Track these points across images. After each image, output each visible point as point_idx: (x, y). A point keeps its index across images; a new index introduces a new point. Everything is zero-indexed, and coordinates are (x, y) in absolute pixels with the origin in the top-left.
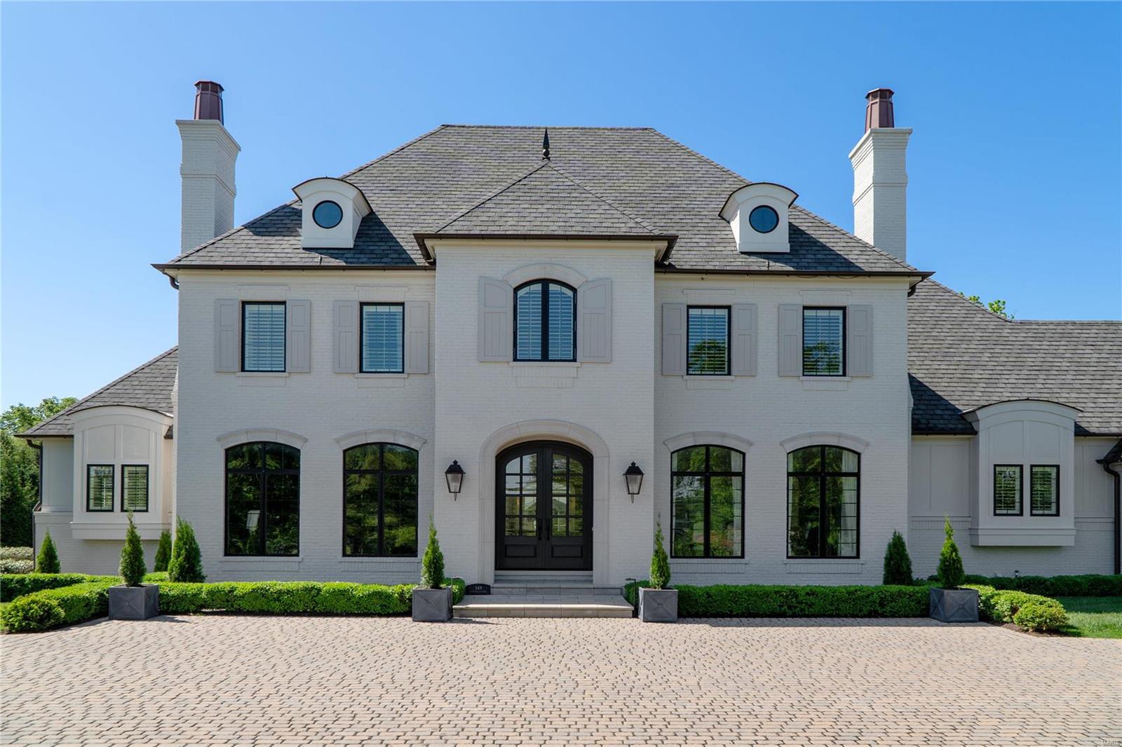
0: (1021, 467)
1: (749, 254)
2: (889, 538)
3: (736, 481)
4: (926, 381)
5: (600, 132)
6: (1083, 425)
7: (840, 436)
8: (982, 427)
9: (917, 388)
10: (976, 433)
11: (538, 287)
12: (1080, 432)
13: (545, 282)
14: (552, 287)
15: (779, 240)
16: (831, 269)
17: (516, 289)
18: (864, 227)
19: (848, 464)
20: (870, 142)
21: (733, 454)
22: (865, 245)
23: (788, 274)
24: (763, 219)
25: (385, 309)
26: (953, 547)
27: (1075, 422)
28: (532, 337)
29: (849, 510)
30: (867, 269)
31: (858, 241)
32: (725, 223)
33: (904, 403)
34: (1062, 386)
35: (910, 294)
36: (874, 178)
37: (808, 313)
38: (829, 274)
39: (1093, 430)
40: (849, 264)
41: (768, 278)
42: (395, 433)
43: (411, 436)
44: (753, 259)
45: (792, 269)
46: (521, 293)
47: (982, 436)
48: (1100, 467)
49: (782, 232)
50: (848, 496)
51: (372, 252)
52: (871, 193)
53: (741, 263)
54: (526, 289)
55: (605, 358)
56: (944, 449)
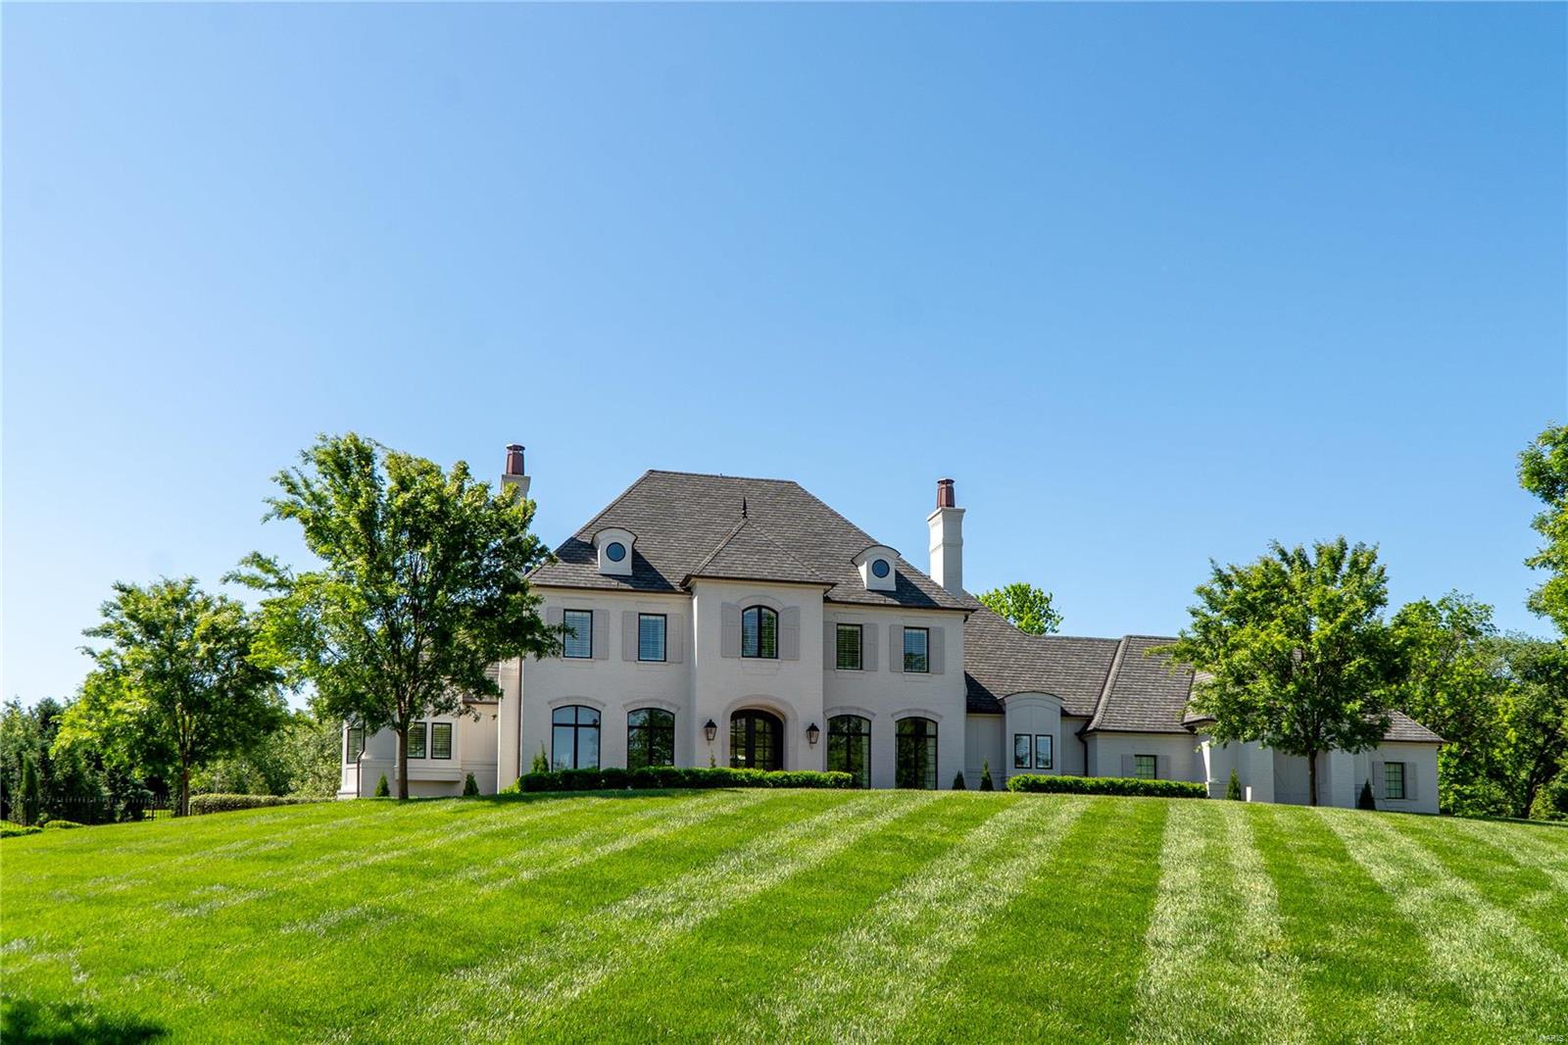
0: (1030, 735)
1: (873, 591)
2: (955, 775)
3: (865, 739)
4: (975, 676)
5: (760, 483)
6: (1067, 709)
7: (926, 711)
8: (1008, 708)
9: (971, 682)
10: (1003, 713)
11: (756, 610)
12: (1064, 714)
13: (760, 607)
14: (764, 610)
15: (889, 583)
16: (921, 604)
17: (743, 611)
18: (937, 575)
19: (930, 730)
20: (940, 515)
21: (863, 722)
22: (939, 587)
23: (897, 606)
24: (880, 569)
25: (653, 618)
26: (988, 773)
27: (1062, 708)
28: (753, 642)
29: (931, 759)
30: (941, 605)
31: (935, 584)
32: (855, 567)
33: (961, 691)
34: (1058, 684)
35: (965, 621)
36: (944, 539)
37: (907, 631)
38: (919, 608)
39: (1072, 713)
40: (931, 601)
41: (883, 608)
42: (661, 702)
43: (671, 704)
44: (875, 595)
45: (898, 603)
46: (745, 613)
47: (1007, 713)
48: (1076, 738)
49: (892, 574)
50: (931, 751)
51: (644, 579)
52: (942, 548)
53: (868, 598)
54: (748, 611)
55: (794, 657)
56: (985, 723)
